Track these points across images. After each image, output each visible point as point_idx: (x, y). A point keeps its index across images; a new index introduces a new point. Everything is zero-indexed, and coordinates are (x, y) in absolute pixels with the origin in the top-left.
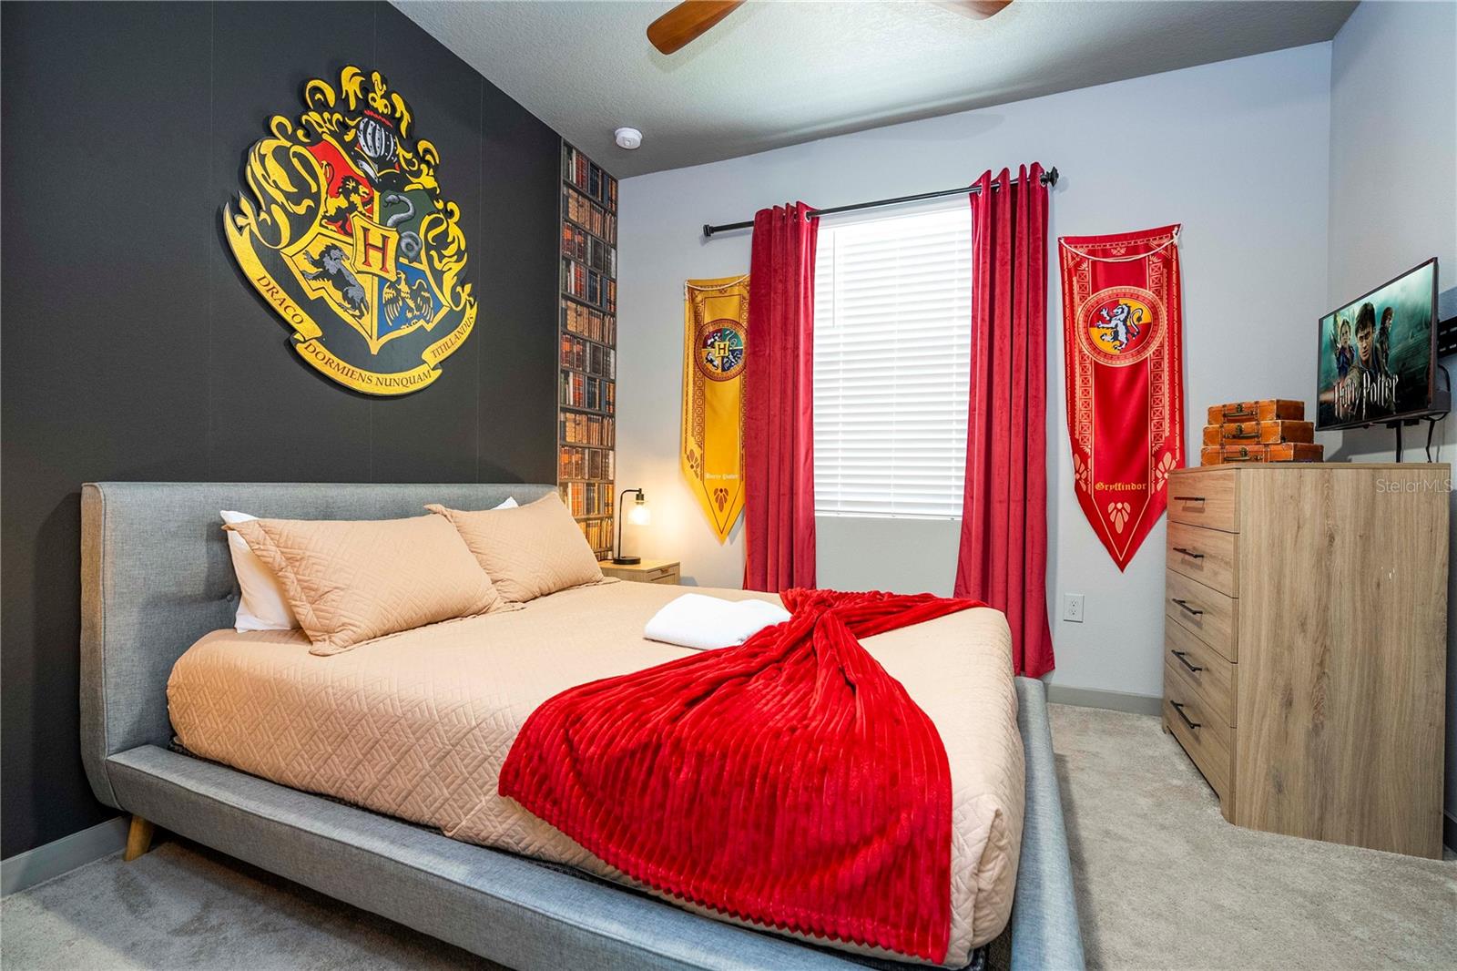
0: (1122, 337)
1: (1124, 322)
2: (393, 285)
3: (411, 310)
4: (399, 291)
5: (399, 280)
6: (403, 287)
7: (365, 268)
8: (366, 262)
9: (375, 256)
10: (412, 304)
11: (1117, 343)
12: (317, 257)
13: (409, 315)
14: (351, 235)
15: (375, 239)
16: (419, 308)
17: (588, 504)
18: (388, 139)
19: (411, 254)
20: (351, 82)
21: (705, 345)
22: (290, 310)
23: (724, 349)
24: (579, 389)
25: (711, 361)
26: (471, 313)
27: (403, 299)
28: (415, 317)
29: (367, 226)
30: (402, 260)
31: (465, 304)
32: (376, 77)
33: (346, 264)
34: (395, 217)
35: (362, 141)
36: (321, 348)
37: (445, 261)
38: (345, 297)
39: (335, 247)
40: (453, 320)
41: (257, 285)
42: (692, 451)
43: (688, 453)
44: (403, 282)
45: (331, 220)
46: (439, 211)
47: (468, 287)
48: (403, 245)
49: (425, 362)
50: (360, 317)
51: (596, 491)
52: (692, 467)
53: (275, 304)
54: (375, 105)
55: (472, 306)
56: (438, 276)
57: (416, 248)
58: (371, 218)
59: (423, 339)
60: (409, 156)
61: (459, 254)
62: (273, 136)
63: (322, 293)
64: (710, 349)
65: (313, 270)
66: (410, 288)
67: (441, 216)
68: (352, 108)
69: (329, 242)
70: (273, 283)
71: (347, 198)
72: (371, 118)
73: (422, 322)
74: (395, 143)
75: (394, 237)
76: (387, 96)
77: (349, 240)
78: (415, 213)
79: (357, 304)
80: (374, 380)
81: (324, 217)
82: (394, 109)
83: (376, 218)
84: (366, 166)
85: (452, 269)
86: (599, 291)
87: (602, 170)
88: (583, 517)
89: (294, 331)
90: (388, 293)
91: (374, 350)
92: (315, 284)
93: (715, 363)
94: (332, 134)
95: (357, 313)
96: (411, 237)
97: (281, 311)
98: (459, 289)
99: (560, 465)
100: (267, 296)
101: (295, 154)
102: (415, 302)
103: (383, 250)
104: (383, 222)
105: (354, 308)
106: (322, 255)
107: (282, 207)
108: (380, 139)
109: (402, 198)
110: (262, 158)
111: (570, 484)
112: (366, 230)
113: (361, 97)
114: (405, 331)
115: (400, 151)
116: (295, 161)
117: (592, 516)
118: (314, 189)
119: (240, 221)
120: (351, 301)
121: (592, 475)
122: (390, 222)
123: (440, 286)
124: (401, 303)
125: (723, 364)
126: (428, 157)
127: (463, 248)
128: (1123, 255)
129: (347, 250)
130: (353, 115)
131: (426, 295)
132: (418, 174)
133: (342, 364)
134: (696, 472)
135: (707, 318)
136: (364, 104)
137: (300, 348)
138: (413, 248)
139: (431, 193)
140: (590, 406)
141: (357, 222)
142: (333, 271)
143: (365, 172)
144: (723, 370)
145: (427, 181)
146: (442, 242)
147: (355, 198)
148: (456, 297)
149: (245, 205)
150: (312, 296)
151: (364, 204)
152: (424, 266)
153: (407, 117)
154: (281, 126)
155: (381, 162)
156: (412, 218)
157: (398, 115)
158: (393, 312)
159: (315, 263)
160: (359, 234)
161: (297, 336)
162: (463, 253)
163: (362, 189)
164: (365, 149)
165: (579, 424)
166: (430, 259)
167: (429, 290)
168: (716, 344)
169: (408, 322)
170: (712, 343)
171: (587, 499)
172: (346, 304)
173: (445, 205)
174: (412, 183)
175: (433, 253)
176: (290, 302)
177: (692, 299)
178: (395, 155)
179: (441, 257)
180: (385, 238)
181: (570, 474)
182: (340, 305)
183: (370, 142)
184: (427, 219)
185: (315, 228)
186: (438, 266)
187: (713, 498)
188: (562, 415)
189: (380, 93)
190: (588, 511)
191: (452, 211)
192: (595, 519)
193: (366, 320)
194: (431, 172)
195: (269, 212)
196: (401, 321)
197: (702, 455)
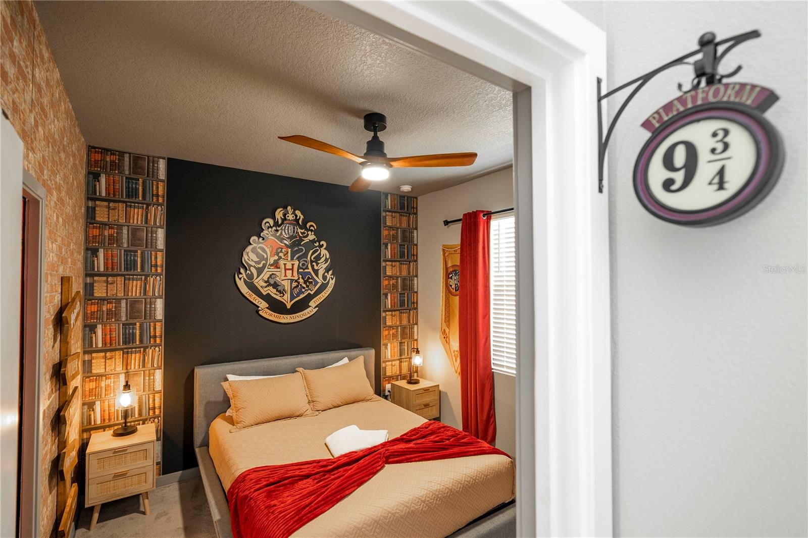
2: (296, 281)
3: (304, 288)
4: (299, 283)
5: (299, 278)
7: (286, 278)
8: (285, 276)
9: (289, 273)
10: (304, 286)
12: (266, 279)
13: (303, 290)
14: (279, 268)
15: (289, 266)
16: (308, 286)
17: (400, 352)
18: (294, 228)
19: (304, 267)
20: (279, 214)
21: (449, 278)
22: (257, 301)
23: (456, 280)
24: (394, 300)
25: (451, 286)
26: (332, 282)
27: (301, 285)
28: (306, 290)
29: (285, 263)
30: (300, 270)
31: (329, 279)
32: (289, 208)
33: (278, 279)
34: (297, 256)
35: (284, 233)
36: (268, 311)
37: (319, 266)
38: (277, 291)
39: (273, 274)
40: (323, 287)
41: (246, 295)
42: (444, 330)
43: (443, 331)
44: (301, 279)
45: (272, 265)
46: (316, 247)
47: (330, 272)
48: (301, 265)
49: (310, 306)
50: (283, 296)
51: (406, 345)
52: (444, 338)
53: (251, 300)
54: (289, 218)
55: (332, 279)
56: (316, 272)
57: (306, 264)
58: (287, 259)
59: (310, 297)
60: (303, 231)
61: (326, 260)
62: (251, 244)
63: (269, 292)
64: (450, 280)
65: (266, 284)
66: (304, 280)
67: (318, 248)
68: (279, 223)
69: (271, 273)
70: (251, 293)
71: (278, 255)
72: (287, 224)
73: (309, 291)
74: (297, 229)
75: (296, 263)
76: (294, 213)
77: (279, 270)
79: (282, 292)
80: (289, 318)
81: (269, 265)
82: (296, 216)
83: (289, 259)
84: (285, 242)
85: (322, 267)
86: (406, 252)
87: (407, 196)
88: (398, 358)
89: (258, 307)
90: (294, 284)
91: (289, 307)
92: (266, 289)
93: (453, 287)
94: (272, 235)
95: (282, 295)
96: (304, 261)
97: (254, 302)
98: (326, 274)
99: (383, 336)
100: (249, 298)
101: (259, 248)
102: (306, 284)
103: (292, 269)
104: (292, 259)
105: (281, 293)
106: (268, 278)
107: (254, 267)
108: (291, 230)
109: (300, 247)
110: (248, 253)
111: (389, 344)
112: (285, 264)
113: (283, 218)
114: (302, 296)
115: (299, 230)
116: (259, 250)
117: (403, 357)
118: (265, 256)
119: (240, 276)
120: (280, 292)
121: (402, 338)
122: (295, 258)
123: (317, 275)
124: (300, 287)
125: (456, 288)
126: (312, 228)
127: (328, 257)
129: (278, 274)
130: (279, 226)
131: (311, 280)
132: (308, 235)
133: (276, 314)
134: (446, 340)
135: (450, 265)
136: (284, 220)
137: (260, 313)
138: (305, 264)
139: (313, 241)
140: (401, 306)
141: (282, 262)
142: (272, 283)
143: (285, 244)
144: (456, 291)
145: (312, 237)
146: (318, 258)
147: (281, 254)
148: (324, 278)
149: (242, 270)
150: (265, 294)
151: (284, 255)
152: (310, 270)
153: (302, 217)
154: (254, 240)
155: (291, 238)
156: (304, 253)
157: (298, 218)
158: (296, 291)
159: (266, 282)
160: (283, 266)
161: (260, 309)
162: (328, 259)
163: (283, 250)
164: (285, 236)
165: (394, 316)
166: (313, 267)
167: (313, 278)
168: (453, 277)
169: (303, 293)
170: (451, 277)
171: (400, 349)
172: (278, 293)
173: (319, 243)
174: (304, 240)
175: (314, 264)
176: (257, 298)
177: (444, 254)
178: (297, 233)
179: (317, 264)
180: (293, 265)
181: (389, 340)
182: (275, 294)
183: (287, 232)
184: (311, 251)
185: (266, 269)
186: (316, 268)
187: (452, 355)
188: (384, 313)
189: (290, 213)
190: (401, 355)
191: (323, 245)
192: (405, 358)
193: (285, 297)
194: (313, 233)
195: (250, 270)
196: (301, 292)
197: (449, 332)
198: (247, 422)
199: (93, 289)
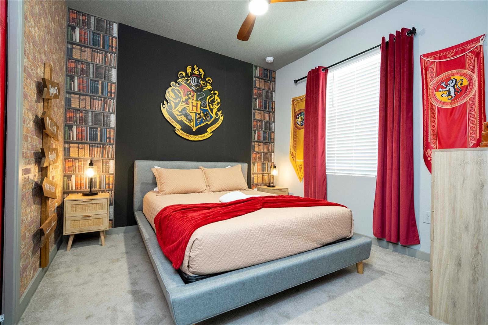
0: (452, 94)
1: (454, 87)
2: (199, 114)
3: (204, 119)
4: (201, 115)
5: (201, 113)
6: (202, 114)
8: (192, 110)
9: (195, 108)
10: (204, 118)
11: (450, 97)
12: (180, 111)
13: (203, 121)
14: (189, 104)
15: (195, 104)
16: (206, 119)
17: (263, 169)
18: (198, 80)
19: (204, 106)
20: (189, 70)
21: (296, 118)
22: (174, 124)
23: (301, 119)
24: (260, 135)
25: (298, 123)
26: (222, 118)
27: (202, 117)
28: (205, 121)
29: (193, 101)
30: (202, 108)
31: (220, 116)
32: (195, 66)
33: (187, 111)
34: (200, 98)
35: (192, 82)
36: (181, 131)
37: (213, 106)
38: (187, 119)
39: (185, 108)
40: (216, 121)
41: (167, 119)
43: (291, 153)
44: (202, 113)
45: (184, 102)
46: (212, 94)
47: (221, 112)
48: (202, 104)
49: (208, 132)
50: (191, 123)
51: (267, 165)
52: (292, 158)
53: (171, 123)
54: (195, 73)
55: (222, 116)
56: (212, 110)
57: (206, 104)
58: (194, 100)
59: (207, 126)
60: (204, 82)
61: (218, 104)
62: (171, 86)
63: (182, 119)
64: (297, 119)
65: (179, 114)
66: (204, 114)
67: (213, 95)
68: (189, 75)
69: (183, 107)
70: (171, 118)
71: (188, 96)
72: (194, 76)
73: (207, 122)
74: (200, 81)
75: (199, 103)
76: (198, 70)
77: (188, 106)
78: (205, 96)
79: (190, 120)
80: (194, 137)
81: (182, 102)
82: (200, 72)
83: (195, 99)
84: (192, 88)
85: (215, 107)
86: (268, 106)
87: (269, 70)
88: (261, 173)
89: (175, 128)
90: (198, 116)
91: (194, 130)
92: (180, 117)
93: (299, 124)
94: (184, 83)
95: (190, 122)
96: (204, 102)
97: (172, 124)
98: (218, 112)
99: (253, 157)
100: (169, 121)
101: (176, 89)
102: (205, 117)
103: (197, 106)
104: (197, 100)
105: (189, 121)
106: (182, 110)
107: (173, 101)
108: (196, 81)
109: (202, 93)
110: (169, 92)
111: (256, 163)
112: (192, 103)
113: (191, 72)
114: (202, 125)
115: (202, 82)
116: (176, 91)
117: (265, 172)
118: (180, 96)
119: (164, 106)
120: (189, 120)
121: (265, 160)
122: (198, 99)
123: (212, 112)
124: (201, 118)
125: (301, 124)
126: (209, 81)
127: (219, 101)
128: (453, 56)
129: (188, 108)
130: (189, 77)
131: (208, 115)
132: (207, 86)
133: (186, 134)
134: (293, 159)
135: (297, 109)
136: (192, 74)
137: (176, 131)
138: (205, 104)
139: (210, 90)
140: (264, 140)
141: (190, 101)
142: (184, 113)
143: (192, 89)
144: (301, 126)
145: (209, 87)
146: (213, 101)
147: (190, 96)
148: (217, 115)
149: (165, 103)
150: (179, 120)
151: (192, 97)
152: (208, 108)
153: (203, 73)
154: (173, 84)
155: (196, 86)
156: (204, 97)
157: (201, 73)
158: (199, 121)
159: (180, 112)
160: (191, 104)
161: (176, 129)
162: (219, 103)
163: (191, 93)
164: (193, 84)
165: (260, 145)
166: (209, 106)
167: (209, 114)
168: (299, 117)
169: (203, 122)
170: (298, 117)
171: (263, 167)
172: (187, 120)
173: (214, 92)
174: (204, 89)
175: (210, 105)
176: (174, 122)
177: (293, 104)
178: (200, 83)
179: (213, 105)
180: (197, 104)
181: (256, 160)
182: (186, 121)
183: (194, 82)
184: (209, 97)
185: (180, 104)
186: (211, 107)
187: (298, 168)
188: (253, 143)
189: (196, 70)
190: (263, 171)
191: (216, 93)
192: (266, 174)
193: (192, 123)
194: (210, 85)
195: (170, 103)
196: (202, 122)
197: (296, 154)
198: (167, 191)
199: (71, 102)
